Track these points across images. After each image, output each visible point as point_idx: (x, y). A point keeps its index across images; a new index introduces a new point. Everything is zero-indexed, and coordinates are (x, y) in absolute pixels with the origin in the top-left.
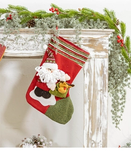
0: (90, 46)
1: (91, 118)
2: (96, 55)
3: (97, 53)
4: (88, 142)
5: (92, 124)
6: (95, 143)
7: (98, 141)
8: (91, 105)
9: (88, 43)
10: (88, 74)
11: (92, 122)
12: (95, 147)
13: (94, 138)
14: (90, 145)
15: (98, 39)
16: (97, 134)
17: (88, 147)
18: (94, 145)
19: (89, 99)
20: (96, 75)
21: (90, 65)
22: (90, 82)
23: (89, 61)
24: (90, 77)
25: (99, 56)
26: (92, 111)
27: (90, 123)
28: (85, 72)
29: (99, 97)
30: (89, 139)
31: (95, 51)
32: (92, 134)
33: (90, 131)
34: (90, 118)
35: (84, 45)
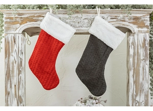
0: (134, 23)
2: (139, 31)
3: (140, 29)
4: (133, 102)
5: (136, 87)
6: (138, 102)
7: (141, 101)
8: (135, 72)
9: (132, 21)
10: (133, 46)
11: (136, 86)
12: (139, 106)
13: (138, 99)
14: (134, 104)
15: (141, 17)
16: (140, 95)
17: (133, 106)
18: (137, 104)
19: (134, 66)
20: (139, 47)
21: (134, 39)
22: (134, 53)
23: (134, 36)
24: (134, 48)
25: (141, 31)
27: (135, 86)
28: (130, 45)
29: (141, 65)
30: (134, 100)
31: (138, 27)
32: (136, 96)
33: (135, 93)
34: (134, 82)
35: (129, 23)
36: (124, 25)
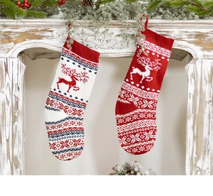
0: (196, 43)
1: (196, 137)
2: (204, 56)
3: (206, 53)
4: (192, 170)
5: (197, 146)
6: (200, 170)
7: (205, 168)
8: (196, 121)
9: (194, 39)
10: (193, 80)
11: (197, 143)
12: (201, 174)
13: (199, 164)
14: (194, 172)
15: (207, 33)
16: (204, 159)
17: (191, 174)
18: (199, 172)
19: (194, 112)
20: (204, 82)
21: (195, 68)
22: (195, 91)
23: (195, 63)
24: (196, 83)
25: (208, 56)
26: (197, 128)
27: (195, 144)
28: (189, 78)
29: (207, 111)
30: (193, 166)
31: (203, 50)
32: (197, 159)
33: (195, 155)
34: (194, 138)
35: (189, 42)
36: (180, 46)
